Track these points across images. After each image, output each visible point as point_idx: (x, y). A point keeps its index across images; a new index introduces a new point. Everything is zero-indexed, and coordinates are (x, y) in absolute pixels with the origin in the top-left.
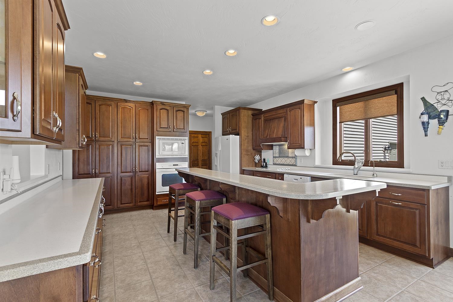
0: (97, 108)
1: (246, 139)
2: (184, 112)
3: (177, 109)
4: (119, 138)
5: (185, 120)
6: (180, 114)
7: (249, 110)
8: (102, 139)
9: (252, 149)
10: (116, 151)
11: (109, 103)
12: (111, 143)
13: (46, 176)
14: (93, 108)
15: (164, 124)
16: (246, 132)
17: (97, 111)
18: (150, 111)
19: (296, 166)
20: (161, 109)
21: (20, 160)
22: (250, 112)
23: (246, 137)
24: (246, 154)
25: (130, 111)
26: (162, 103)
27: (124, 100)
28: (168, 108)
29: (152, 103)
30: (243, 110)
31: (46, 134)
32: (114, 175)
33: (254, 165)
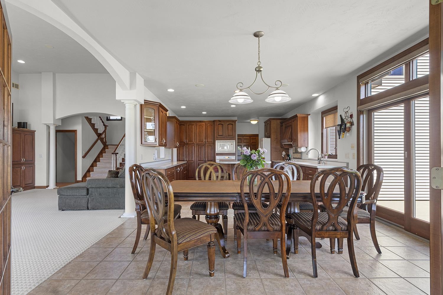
0: (187, 127)
1: (275, 140)
2: (232, 125)
3: (228, 123)
4: (198, 142)
5: (234, 129)
6: (230, 126)
7: (277, 120)
8: (190, 143)
9: (280, 147)
10: (196, 149)
11: (192, 123)
12: (194, 145)
13: (164, 158)
14: (186, 127)
15: (220, 133)
16: (275, 135)
17: (187, 129)
18: (213, 126)
19: (302, 159)
20: (219, 124)
21: (157, 151)
22: (279, 121)
23: (275, 139)
24: (275, 151)
25: (203, 127)
26: (220, 121)
27: (200, 121)
28: (223, 123)
29: (214, 121)
30: (273, 121)
31: (161, 144)
32: (195, 162)
33: (282, 159)
